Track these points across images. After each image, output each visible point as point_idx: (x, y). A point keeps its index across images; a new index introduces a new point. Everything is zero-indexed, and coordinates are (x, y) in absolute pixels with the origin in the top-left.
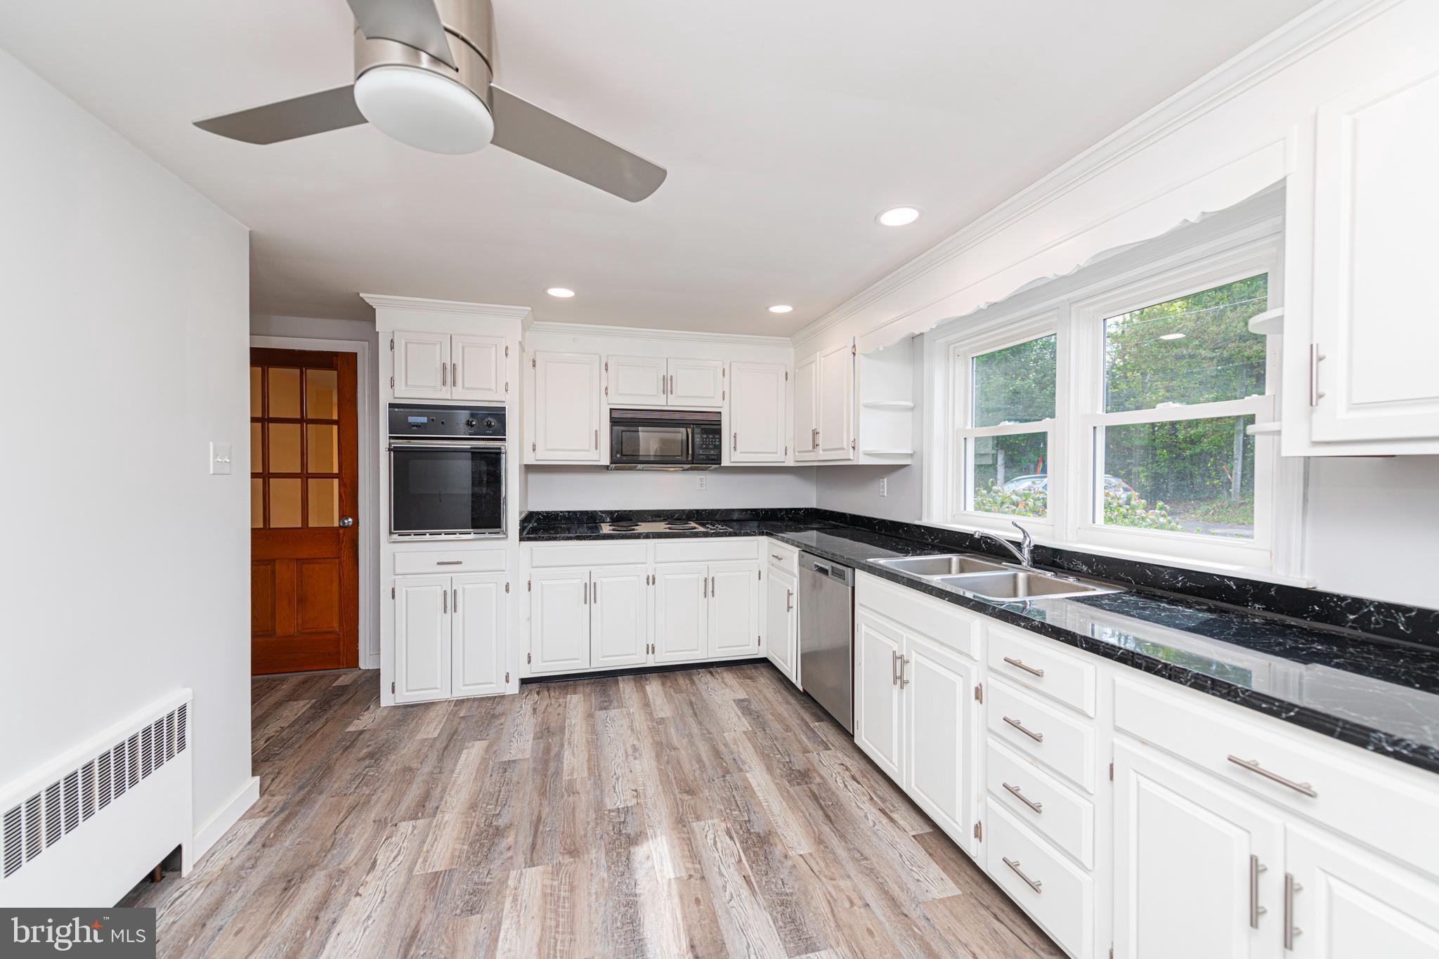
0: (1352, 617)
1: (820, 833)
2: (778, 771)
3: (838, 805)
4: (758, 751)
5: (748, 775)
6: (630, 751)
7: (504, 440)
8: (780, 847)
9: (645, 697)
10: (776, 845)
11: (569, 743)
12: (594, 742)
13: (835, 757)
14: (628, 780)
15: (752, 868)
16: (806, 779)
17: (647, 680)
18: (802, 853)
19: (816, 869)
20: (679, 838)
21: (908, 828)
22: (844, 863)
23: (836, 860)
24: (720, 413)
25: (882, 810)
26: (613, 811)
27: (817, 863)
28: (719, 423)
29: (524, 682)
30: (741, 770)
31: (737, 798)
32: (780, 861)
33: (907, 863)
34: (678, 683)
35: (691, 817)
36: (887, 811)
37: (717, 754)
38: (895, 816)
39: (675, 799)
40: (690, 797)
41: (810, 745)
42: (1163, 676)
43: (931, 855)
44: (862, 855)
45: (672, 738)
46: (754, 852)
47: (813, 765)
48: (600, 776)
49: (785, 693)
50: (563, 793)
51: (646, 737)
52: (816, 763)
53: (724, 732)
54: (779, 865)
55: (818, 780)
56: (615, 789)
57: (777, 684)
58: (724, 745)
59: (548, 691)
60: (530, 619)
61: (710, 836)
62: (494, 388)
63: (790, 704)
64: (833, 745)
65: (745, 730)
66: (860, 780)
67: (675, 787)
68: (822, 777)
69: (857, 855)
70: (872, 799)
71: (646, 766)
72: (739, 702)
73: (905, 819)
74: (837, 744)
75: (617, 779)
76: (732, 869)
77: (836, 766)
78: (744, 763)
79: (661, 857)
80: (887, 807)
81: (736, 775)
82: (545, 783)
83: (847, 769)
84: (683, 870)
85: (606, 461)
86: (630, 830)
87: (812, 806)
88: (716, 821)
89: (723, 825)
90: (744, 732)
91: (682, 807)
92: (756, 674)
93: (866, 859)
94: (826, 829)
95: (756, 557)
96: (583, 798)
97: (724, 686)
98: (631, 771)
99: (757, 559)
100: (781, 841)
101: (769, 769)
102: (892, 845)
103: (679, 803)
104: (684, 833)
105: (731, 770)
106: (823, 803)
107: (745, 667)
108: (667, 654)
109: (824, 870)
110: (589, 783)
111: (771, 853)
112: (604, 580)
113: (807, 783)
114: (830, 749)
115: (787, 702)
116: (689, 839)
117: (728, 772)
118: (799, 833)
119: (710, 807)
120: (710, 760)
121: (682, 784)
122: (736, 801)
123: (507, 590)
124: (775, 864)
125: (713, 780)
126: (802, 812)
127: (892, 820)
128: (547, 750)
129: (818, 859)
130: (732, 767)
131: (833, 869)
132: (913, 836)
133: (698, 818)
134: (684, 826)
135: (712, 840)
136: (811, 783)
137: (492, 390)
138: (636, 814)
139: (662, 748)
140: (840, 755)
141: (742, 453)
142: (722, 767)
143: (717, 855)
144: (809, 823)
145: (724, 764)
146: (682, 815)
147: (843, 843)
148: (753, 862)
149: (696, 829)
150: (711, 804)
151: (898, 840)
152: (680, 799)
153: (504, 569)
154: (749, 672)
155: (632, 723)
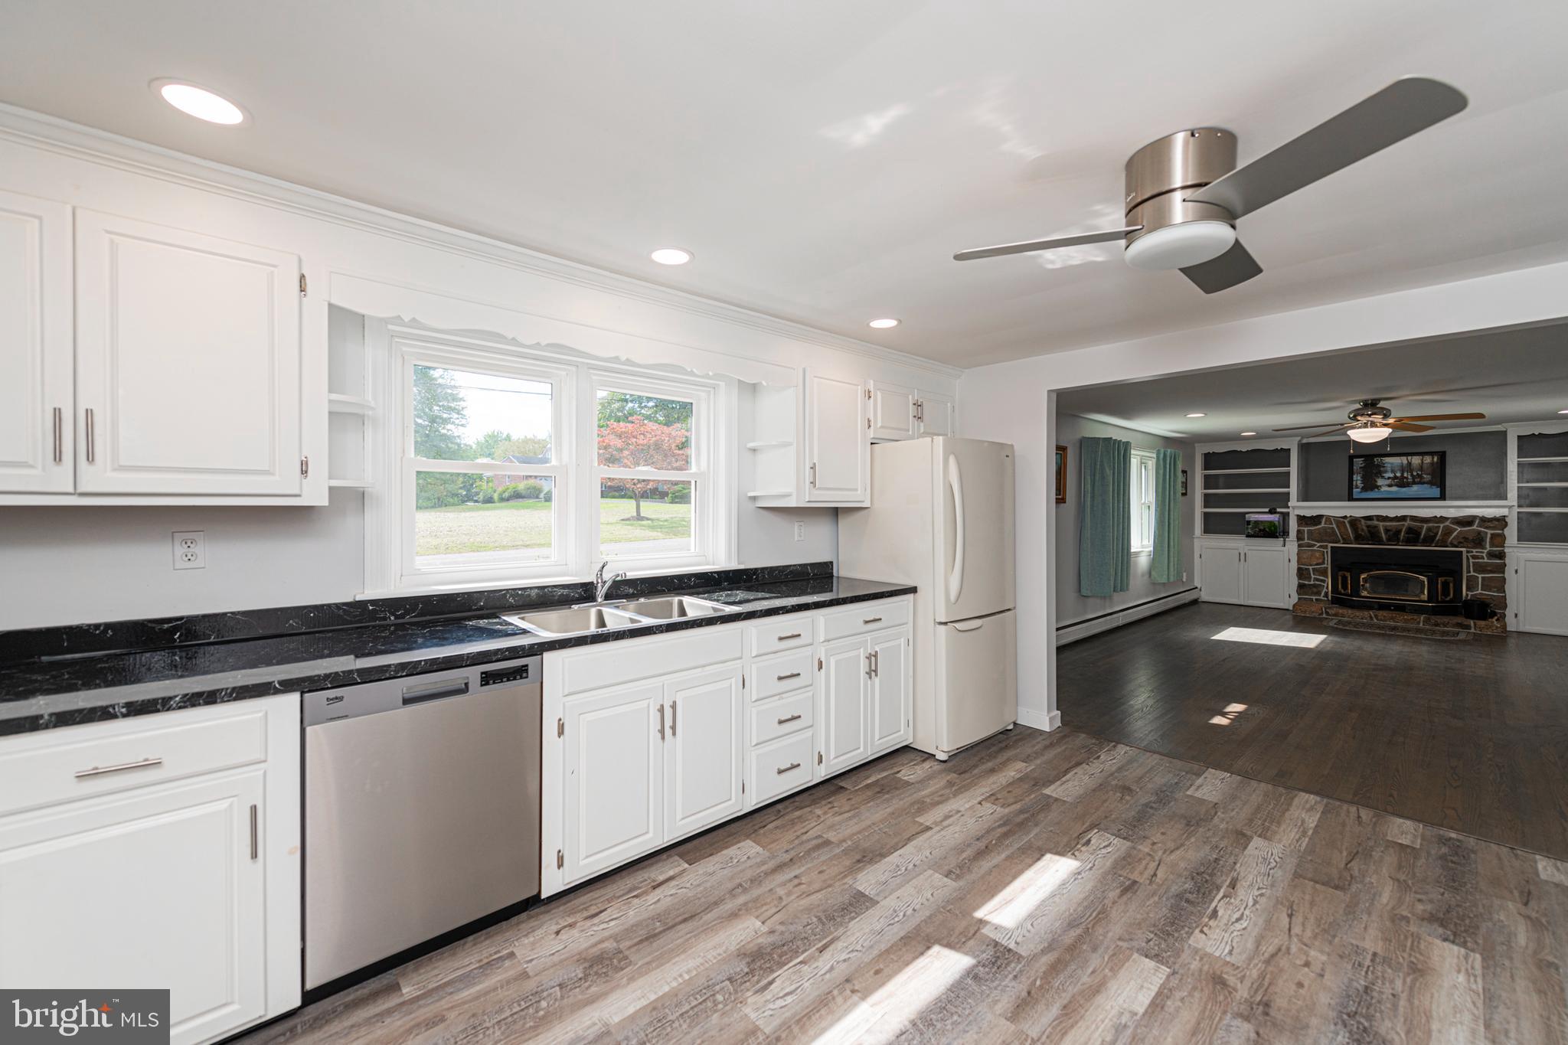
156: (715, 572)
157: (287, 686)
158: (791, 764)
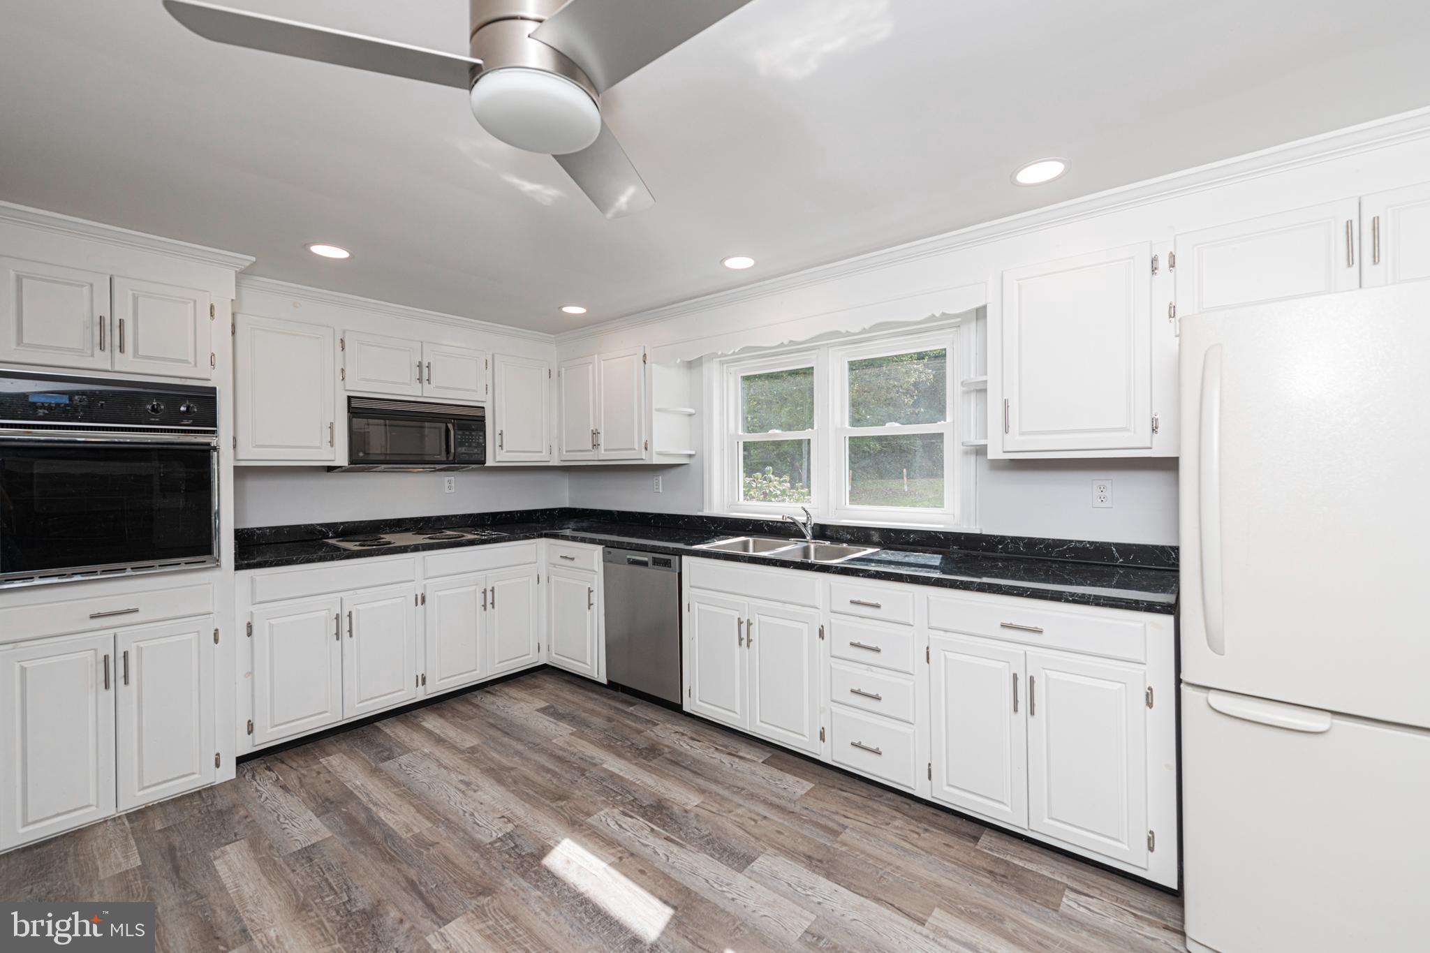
0: (1000, 547)
1: (699, 785)
2: (629, 754)
3: (695, 761)
4: (597, 744)
5: (605, 766)
6: (463, 787)
7: (213, 432)
8: (676, 807)
9: (432, 734)
10: (672, 807)
11: (376, 804)
12: (408, 793)
13: (666, 728)
14: (486, 812)
15: (666, 830)
16: (657, 752)
17: (416, 717)
18: (696, 804)
19: (714, 810)
20: (585, 836)
21: (756, 759)
22: (730, 798)
23: (723, 798)
24: (483, 408)
25: (729, 754)
26: (495, 842)
27: (712, 806)
28: (482, 420)
29: (241, 760)
30: (595, 765)
31: (610, 786)
32: (684, 817)
33: (770, 781)
34: (458, 711)
35: (581, 817)
36: (733, 752)
37: (560, 759)
38: (741, 754)
39: (552, 808)
40: (565, 802)
41: (639, 727)
42: (960, 588)
43: (781, 770)
44: (739, 788)
45: (500, 761)
46: (658, 819)
47: (653, 740)
48: (448, 820)
49: (582, 691)
50: (417, 851)
51: (469, 769)
52: (654, 737)
53: (551, 740)
54: (685, 819)
55: (666, 750)
56: (478, 824)
57: (568, 686)
58: (561, 750)
59: (283, 762)
60: (251, 673)
61: (612, 823)
62: (191, 360)
63: (596, 699)
64: (658, 721)
65: (571, 732)
66: (698, 738)
67: (543, 799)
68: (669, 747)
69: (735, 790)
70: (717, 749)
71: (491, 793)
72: (543, 710)
73: (748, 753)
74: (662, 719)
75: (472, 815)
76: (651, 838)
77: (673, 735)
78: (593, 758)
79: (582, 857)
80: (731, 749)
81: (594, 770)
82: (383, 850)
83: (683, 734)
84: (610, 857)
85: (342, 459)
86: (529, 848)
87: (678, 770)
88: (607, 810)
89: (616, 811)
90: (571, 734)
91: (566, 812)
92: (540, 683)
93: (743, 789)
94: (700, 781)
95: (535, 560)
96: (448, 845)
97: (515, 701)
98: (481, 804)
99: (535, 563)
100: (673, 802)
101: (620, 755)
102: (753, 773)
103: (559, 810)
104: (585, 830)
105: (586, 768)
106: (684, 764)
107: (522, 678)
108: (442, 681)
109: (720, 808)
110: (442, 830)
111: (673, 814)
112: (360, 607)
113: (660, 755)
114: (658, 724)
115: (591, 699)
116: (595, 833)
117: (585, 770)
118: (683, 792)
119: (592, 802)
120: (557, 766)
121: (547, 794)
122: (611, 789)
123: (216, 641)
124: (683, 820)
125: (576, 781)
126: (673, 776)
127: (741, 758)
128: (351, 820)
129: (711, 803)
130: (584, 765)
131: (726, 805)
132: (763, 762)
133: (589, 814)
134: (581, 825)
135: (617, 826)
136: (663, 754)
137: (189, 363)
138: (523, 835)
139: (497, 774)
140: (669, 726)
141: (507, 451)
142: (574, 768)
143: (629, 834)
144: (685, 783)
145: (575, 765)
146: (571, 818)
147: (720, 786)
148: (664, 826)
149: (594, 823)
150: (590, 799)
151: (754, 769)
152: (556, 806)
153: (212, 611)
154: (530, 682)
155: (439, 762)
156: (940, 533)
157: (600, 542)
158: (860, 743)
